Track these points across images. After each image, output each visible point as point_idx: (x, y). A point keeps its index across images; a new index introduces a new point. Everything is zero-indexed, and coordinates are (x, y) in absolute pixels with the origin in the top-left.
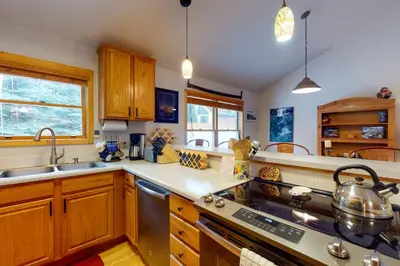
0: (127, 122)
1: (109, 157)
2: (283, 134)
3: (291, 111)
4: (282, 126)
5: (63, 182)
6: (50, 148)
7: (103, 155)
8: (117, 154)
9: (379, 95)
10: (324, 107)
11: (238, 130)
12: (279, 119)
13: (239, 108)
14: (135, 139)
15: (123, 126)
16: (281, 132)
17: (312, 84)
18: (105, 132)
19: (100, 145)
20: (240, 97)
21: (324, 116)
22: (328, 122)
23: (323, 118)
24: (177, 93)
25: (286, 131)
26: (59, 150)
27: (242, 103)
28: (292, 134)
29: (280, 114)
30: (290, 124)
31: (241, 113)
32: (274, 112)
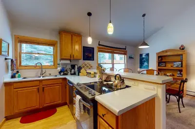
0: (70, 60)
1: (62, 73)
2: (145, 65)
3: (148, 55)
4: (144, 61)
5: (43, 81)
6: (40, 70)
7: (60, 73)
8: (65, 72)
9: (180, 48)
10: (159, 53)
11: (125, 63)
12: (143, 58)
13: (125, 54)
14: (73, 67)
15: (68, 62)
16: (144, 64)
17: (146, 44)
18: (62, 64)
19: (59, 69)
20: (125, 49)
21: (159, 57)
22: (161, 60)
23: (159, 58)
24: (93, 48)
25: (146, 64)
26: (44, 70)
27: (126, 52)
28: (148, 65)
29: (144, 56)
30: (148, 61)
31: (126, 56)
32: (141, 55)
